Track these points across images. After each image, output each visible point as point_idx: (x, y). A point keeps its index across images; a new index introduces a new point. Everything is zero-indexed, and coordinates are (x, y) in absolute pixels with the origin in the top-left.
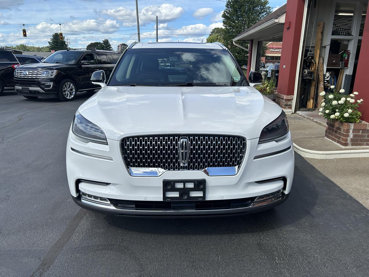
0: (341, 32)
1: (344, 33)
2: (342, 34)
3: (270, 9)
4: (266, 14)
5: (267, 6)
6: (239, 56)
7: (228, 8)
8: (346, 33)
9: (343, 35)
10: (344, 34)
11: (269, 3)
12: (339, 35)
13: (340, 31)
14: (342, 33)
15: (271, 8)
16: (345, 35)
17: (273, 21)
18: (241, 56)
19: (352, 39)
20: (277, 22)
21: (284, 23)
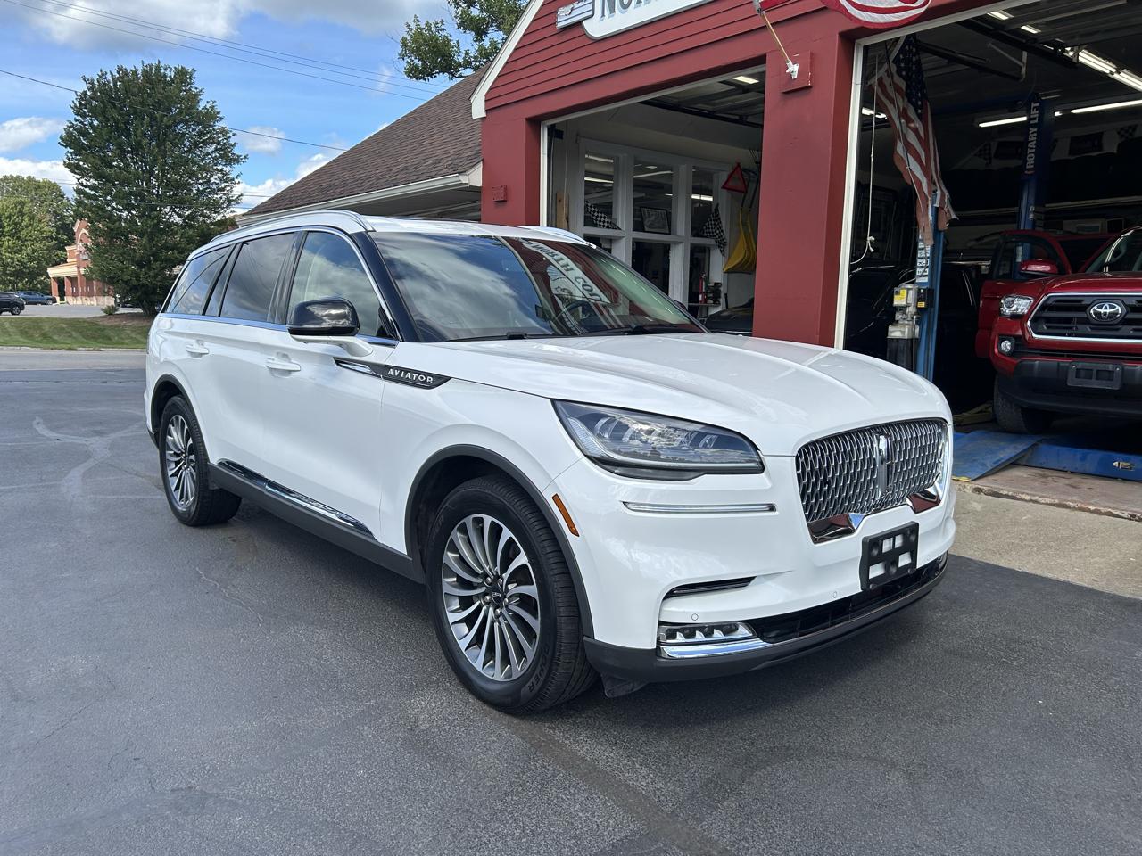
0: (599, 219)
1: (604, 222)
2: (602, 224)
3: (228, 135)
4: (216, 149)
5: (219, 125)
6: (146, 273)
7: (84, 116)
8: (608, 222)
9: (604, 226)
10: (606, 224)
11: (222, 118)
12: (595, 226)
13: (597, 217)
14: (600, 221)
15: (231, 134)
16: (608, 227)
17: (457, 179)
18: (152, 273)
19: (621, 238)
20: (466, 184)
21: (480, 187)
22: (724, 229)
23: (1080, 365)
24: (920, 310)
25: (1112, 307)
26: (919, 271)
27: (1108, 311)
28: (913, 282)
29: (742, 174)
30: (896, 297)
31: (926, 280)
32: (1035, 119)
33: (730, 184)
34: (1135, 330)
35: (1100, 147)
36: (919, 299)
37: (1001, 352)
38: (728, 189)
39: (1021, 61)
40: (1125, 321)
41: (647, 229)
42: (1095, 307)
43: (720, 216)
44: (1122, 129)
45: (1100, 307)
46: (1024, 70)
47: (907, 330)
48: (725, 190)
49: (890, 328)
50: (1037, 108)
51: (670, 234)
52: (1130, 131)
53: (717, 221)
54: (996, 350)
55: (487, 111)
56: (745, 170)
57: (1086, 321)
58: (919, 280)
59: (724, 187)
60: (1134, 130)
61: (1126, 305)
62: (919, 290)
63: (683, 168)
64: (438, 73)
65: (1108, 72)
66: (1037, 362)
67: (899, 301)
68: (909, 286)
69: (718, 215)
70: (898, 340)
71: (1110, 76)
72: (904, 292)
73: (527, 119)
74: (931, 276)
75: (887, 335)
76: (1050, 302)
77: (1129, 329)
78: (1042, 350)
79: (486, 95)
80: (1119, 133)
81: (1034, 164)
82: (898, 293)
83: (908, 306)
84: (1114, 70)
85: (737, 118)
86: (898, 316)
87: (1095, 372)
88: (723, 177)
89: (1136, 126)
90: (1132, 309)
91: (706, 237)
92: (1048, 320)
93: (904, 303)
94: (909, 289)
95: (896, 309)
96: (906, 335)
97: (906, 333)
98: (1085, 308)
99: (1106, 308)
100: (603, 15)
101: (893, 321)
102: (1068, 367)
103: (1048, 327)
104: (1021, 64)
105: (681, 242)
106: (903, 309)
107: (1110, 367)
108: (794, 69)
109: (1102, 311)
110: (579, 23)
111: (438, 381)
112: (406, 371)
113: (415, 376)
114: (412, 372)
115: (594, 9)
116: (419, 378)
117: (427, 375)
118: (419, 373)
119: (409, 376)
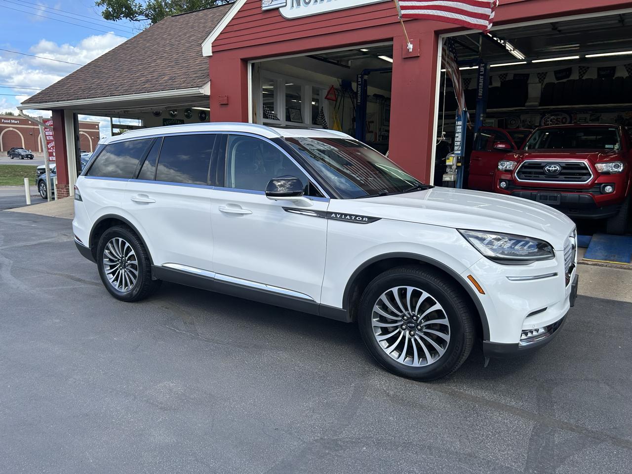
0: (269, 114)
2: (270, 117)
10: (272, 117)
12: (268, 118)
13: (268, 113)
14: (270, 115)
16: (274, 119)
20: (202, 93)
21: (209, 96)
22: (326, 120)
23: (542, 194)
24: (458, 167)
25: (555, 167)
26: (456, 148)
27: (553, 169)
28: (453, 153)
29: (334, 92)
30: (447, 161)
31: (459, 152)
32: (482, 72)
33: (328, 97)
34: (565, 178)
35: (491, 83)
36: (458, 161)
37: (500, 187)
38: (328, 99)
39: (479, 43)
40: (561, 174)
41: (292, 120)
42: (547, 167)
43: (324, 113)
44: (501, 75)
45: (550, 167)
46: (480, 48)
47: (453, 177)
48: (326, 100)
49: (444, 176)
50: (483, 66)
51: (302, 123)
52: (504, 76)
53: (322, 116)
54: (498, 187)
55: (213, 52)
56: (336, 89)
57: (543, 173)
58: (456, 152)
59: (325, 98)
60: (506, 76)
61: (561, 166)
62: (458, 157)
63: (307, 87)
64: (123, 17)
65: (509, 50)
66: (521, 193)
67: (448, 163)
68: (453, 155)
69: (323, 113)
70: (448, 182)
71: (510, 52)
72: (451, 158)
73: (241, 59)
74: (462, 150)
75: (442, 179)
76: (525, 164)
77: (562, 177)
78: (522, 187)
79: (212, 43)
80: (499, 77)
81: (483, 94)
82: (448, 159)
83: (453, 165)
84: (512, 49)
85: (336, 62)
86: (448, 170)
87: (548, 197)
88: (325, 93)
89: (507, 74)
90: (563, 168)
91: (318, 124)
92: (524, 173)
93: (452, 164)
94: (453, 157)
95: (446, 166)
96: (452, 180)
97: (452, 178)
98: (543, 167)
99: (552, 168)
100: (293, 6)
101: (445, 172)
102: (536, 195)
103: (525, 176)
104: (478, 45)
106: (451, 166)
107: (556, 195)
108: (410, 46)
109: (551, 169)
110: (277, 9)
111: (372, 220)
112: (346, 215)
113: (353, 217)
114: (351, 215)
115: (286, 2)
116: (357, 218)
117: (363, 217)
118: (357, 216)
119: (348, 217)
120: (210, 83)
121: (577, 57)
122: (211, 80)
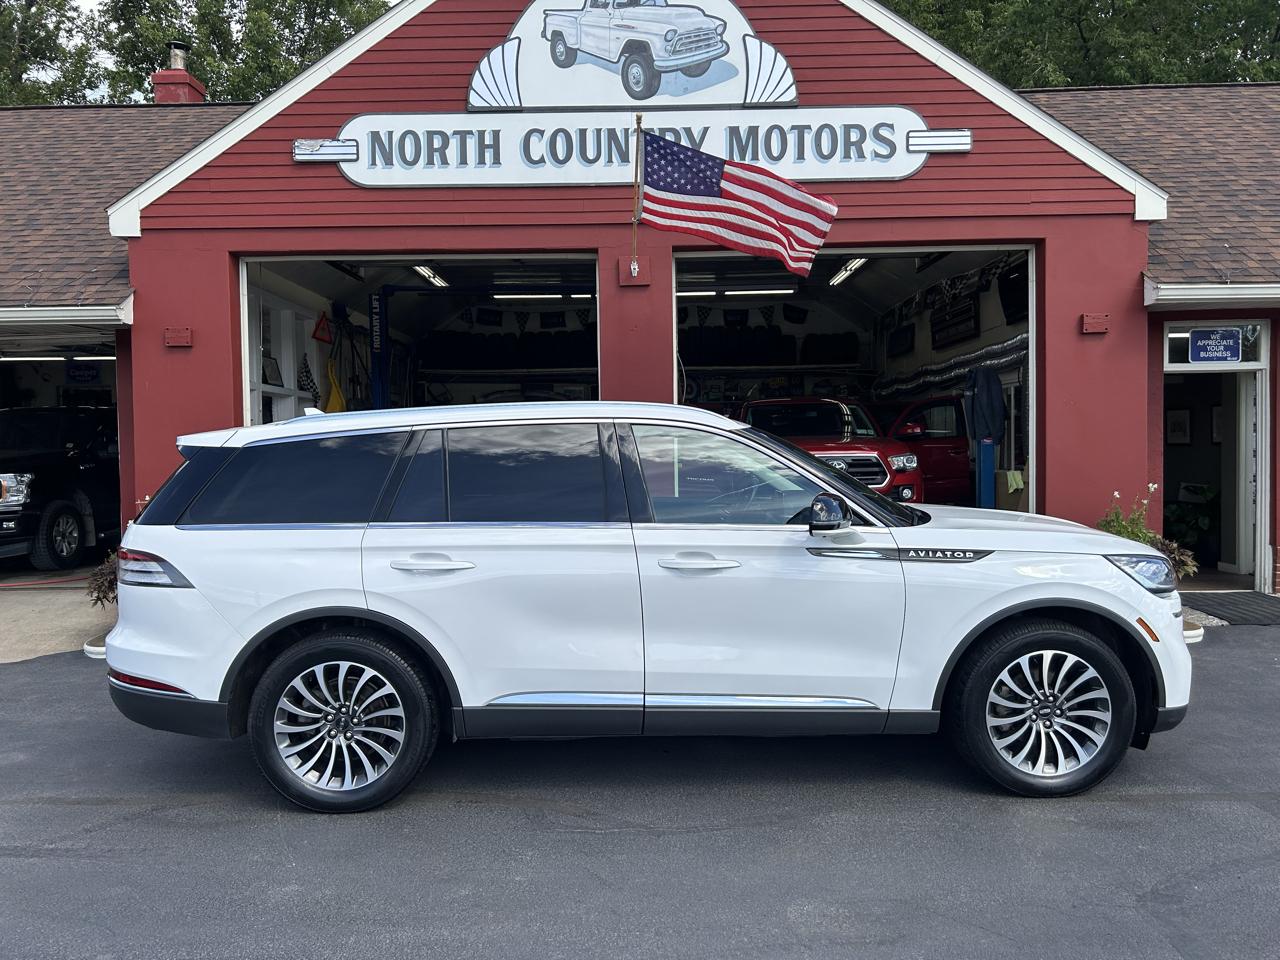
20: (120, 320)
21: (130, 326)
22: (315, 381)
29: (326, 324)
33: (318, 333)
35: (563, 324)
38: (318, 339)
41: (270, 381)
43: (311, 366)
48: (314, 340)
51: (281, 386)
53: (307, 373)
55: (142, 230)
56: (329, 320)
59: (314, 337)
63: (287, 314)
69: (308, 366)
73: (230, 253)
88: (314, 326)
100: (374, 163)
105: (290, 396)
108: (635, 267)
110: (335, 164)
111: (979, 554)
112: (935, 551)
113: (949, 554)
114: (943, 551)
115: (357, 154)
116: (956, 554)
117: (964, 552)
118: (954, 551)
119: (939, 554)
120: (132, 297)
121: (714, 293)
122: (134, 292)
